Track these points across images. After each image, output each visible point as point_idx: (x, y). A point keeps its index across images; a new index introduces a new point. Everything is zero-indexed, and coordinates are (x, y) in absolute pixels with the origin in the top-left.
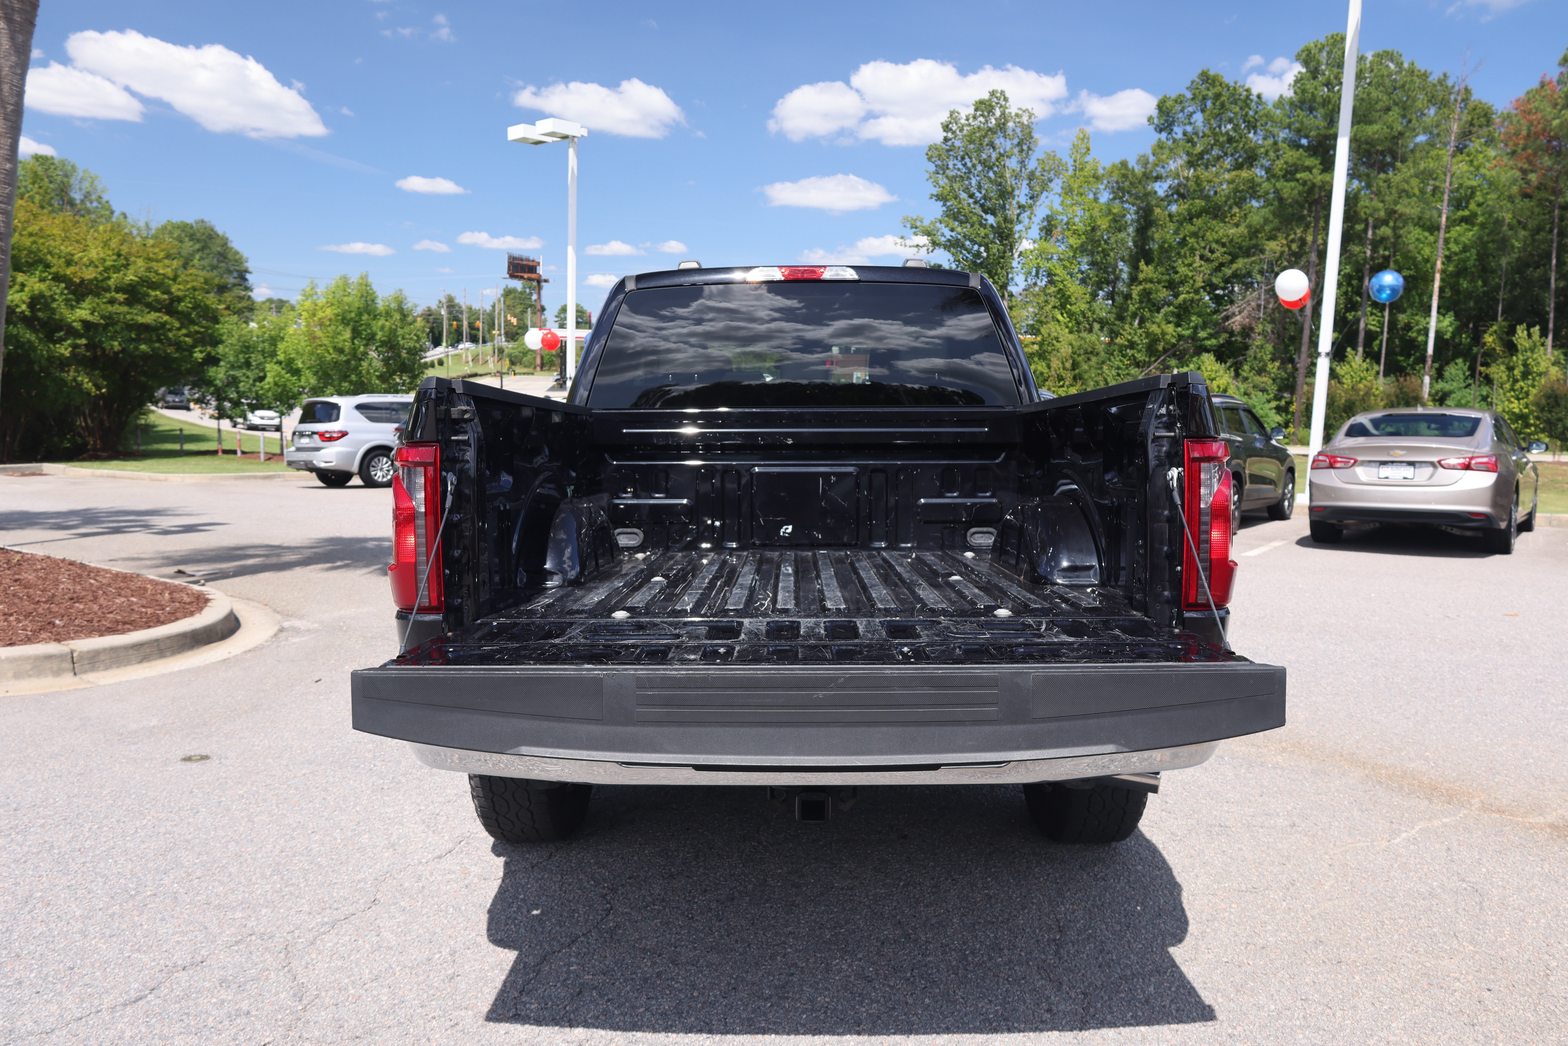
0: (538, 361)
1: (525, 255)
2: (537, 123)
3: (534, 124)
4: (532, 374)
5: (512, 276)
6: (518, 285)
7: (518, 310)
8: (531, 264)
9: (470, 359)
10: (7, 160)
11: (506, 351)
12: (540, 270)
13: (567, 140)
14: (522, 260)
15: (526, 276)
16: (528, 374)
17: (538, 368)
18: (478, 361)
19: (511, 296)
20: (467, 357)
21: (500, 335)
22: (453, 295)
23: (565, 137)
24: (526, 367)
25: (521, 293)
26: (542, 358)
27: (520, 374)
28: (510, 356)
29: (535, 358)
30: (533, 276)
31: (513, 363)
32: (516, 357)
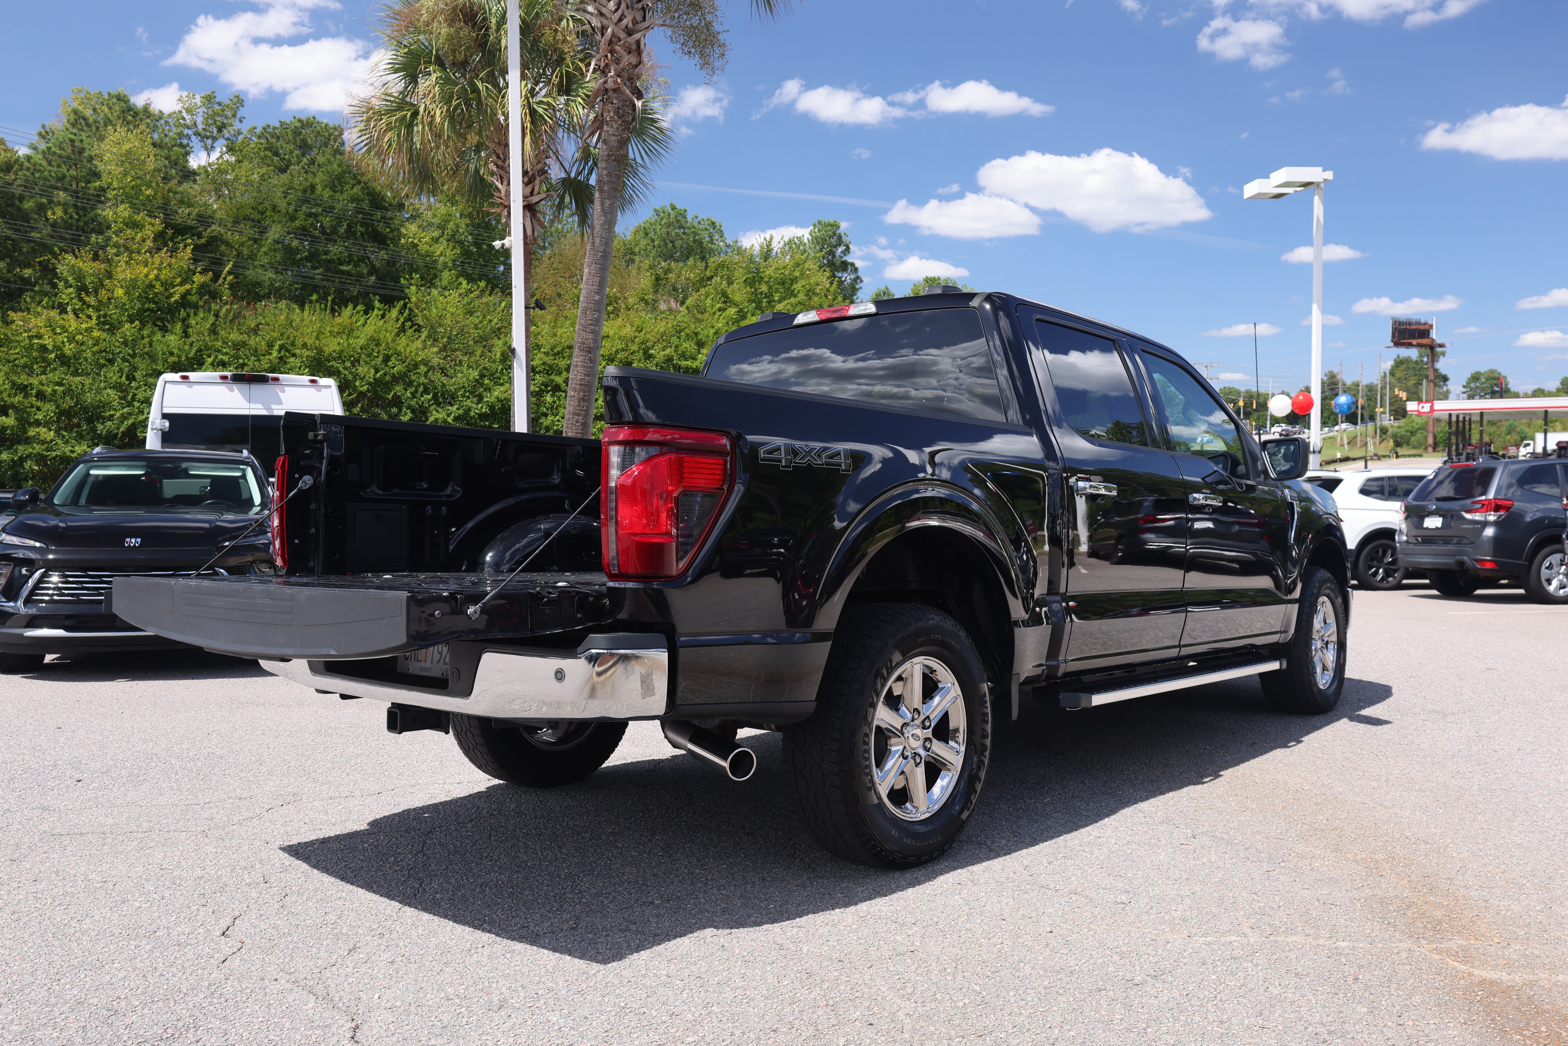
0: (1430, 440)
1: (1414, 318)
2: (1272, 175)
3: (1268, 177)
4: (1420, 456)
5: (1397, 344)
6: (1413, 353)
7: (1411, 383)
8: (1422, 327)
9: (1346, 442)
10: (597, 293)
11: (1391, 431)
12: (1434, 334)
13: (1311, 187)
14: (1410, 324)
15: (1414, 342)
16: (1415, 456)
17: (1430, 449)
18: (1356, 444)
19: (1404, 366)
20: (1342, 439)
21: (1384, 413)
22: (1335, 371)
23: (1307, 185)
24: (1415, 448)
25: (1416, 362)
26: (1435, 437)
27: (1404, 456)
28: (1394, 436)
29: (1426, 437)
30: (1424, 341)
31: (1398, 444)
32: (1402, 437)
